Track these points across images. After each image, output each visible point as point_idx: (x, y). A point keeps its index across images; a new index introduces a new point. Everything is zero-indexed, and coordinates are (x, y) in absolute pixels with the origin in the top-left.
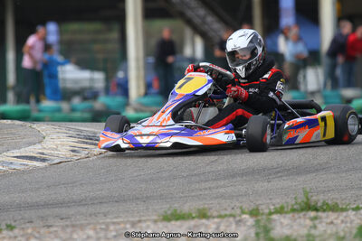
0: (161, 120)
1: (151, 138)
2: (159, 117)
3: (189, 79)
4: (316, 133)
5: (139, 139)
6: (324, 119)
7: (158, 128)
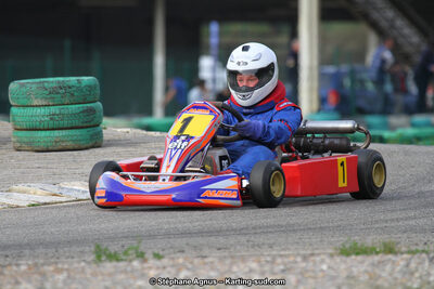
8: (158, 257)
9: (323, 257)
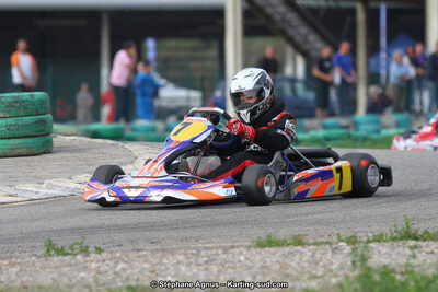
0: (152, 170)
1: (140, 191)
2: (151, 167)
3: (187, 124)
4: (330, 186)
5: (126, 192)
6: (339, 170)
7: (149, 180)
8: (99, 250)
9: (241, 249)
